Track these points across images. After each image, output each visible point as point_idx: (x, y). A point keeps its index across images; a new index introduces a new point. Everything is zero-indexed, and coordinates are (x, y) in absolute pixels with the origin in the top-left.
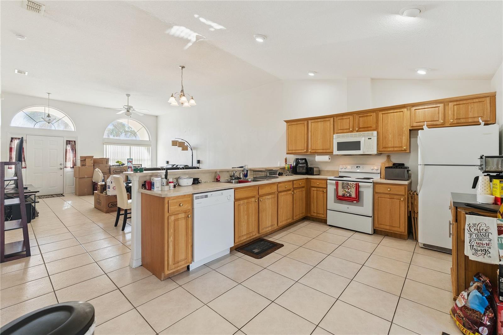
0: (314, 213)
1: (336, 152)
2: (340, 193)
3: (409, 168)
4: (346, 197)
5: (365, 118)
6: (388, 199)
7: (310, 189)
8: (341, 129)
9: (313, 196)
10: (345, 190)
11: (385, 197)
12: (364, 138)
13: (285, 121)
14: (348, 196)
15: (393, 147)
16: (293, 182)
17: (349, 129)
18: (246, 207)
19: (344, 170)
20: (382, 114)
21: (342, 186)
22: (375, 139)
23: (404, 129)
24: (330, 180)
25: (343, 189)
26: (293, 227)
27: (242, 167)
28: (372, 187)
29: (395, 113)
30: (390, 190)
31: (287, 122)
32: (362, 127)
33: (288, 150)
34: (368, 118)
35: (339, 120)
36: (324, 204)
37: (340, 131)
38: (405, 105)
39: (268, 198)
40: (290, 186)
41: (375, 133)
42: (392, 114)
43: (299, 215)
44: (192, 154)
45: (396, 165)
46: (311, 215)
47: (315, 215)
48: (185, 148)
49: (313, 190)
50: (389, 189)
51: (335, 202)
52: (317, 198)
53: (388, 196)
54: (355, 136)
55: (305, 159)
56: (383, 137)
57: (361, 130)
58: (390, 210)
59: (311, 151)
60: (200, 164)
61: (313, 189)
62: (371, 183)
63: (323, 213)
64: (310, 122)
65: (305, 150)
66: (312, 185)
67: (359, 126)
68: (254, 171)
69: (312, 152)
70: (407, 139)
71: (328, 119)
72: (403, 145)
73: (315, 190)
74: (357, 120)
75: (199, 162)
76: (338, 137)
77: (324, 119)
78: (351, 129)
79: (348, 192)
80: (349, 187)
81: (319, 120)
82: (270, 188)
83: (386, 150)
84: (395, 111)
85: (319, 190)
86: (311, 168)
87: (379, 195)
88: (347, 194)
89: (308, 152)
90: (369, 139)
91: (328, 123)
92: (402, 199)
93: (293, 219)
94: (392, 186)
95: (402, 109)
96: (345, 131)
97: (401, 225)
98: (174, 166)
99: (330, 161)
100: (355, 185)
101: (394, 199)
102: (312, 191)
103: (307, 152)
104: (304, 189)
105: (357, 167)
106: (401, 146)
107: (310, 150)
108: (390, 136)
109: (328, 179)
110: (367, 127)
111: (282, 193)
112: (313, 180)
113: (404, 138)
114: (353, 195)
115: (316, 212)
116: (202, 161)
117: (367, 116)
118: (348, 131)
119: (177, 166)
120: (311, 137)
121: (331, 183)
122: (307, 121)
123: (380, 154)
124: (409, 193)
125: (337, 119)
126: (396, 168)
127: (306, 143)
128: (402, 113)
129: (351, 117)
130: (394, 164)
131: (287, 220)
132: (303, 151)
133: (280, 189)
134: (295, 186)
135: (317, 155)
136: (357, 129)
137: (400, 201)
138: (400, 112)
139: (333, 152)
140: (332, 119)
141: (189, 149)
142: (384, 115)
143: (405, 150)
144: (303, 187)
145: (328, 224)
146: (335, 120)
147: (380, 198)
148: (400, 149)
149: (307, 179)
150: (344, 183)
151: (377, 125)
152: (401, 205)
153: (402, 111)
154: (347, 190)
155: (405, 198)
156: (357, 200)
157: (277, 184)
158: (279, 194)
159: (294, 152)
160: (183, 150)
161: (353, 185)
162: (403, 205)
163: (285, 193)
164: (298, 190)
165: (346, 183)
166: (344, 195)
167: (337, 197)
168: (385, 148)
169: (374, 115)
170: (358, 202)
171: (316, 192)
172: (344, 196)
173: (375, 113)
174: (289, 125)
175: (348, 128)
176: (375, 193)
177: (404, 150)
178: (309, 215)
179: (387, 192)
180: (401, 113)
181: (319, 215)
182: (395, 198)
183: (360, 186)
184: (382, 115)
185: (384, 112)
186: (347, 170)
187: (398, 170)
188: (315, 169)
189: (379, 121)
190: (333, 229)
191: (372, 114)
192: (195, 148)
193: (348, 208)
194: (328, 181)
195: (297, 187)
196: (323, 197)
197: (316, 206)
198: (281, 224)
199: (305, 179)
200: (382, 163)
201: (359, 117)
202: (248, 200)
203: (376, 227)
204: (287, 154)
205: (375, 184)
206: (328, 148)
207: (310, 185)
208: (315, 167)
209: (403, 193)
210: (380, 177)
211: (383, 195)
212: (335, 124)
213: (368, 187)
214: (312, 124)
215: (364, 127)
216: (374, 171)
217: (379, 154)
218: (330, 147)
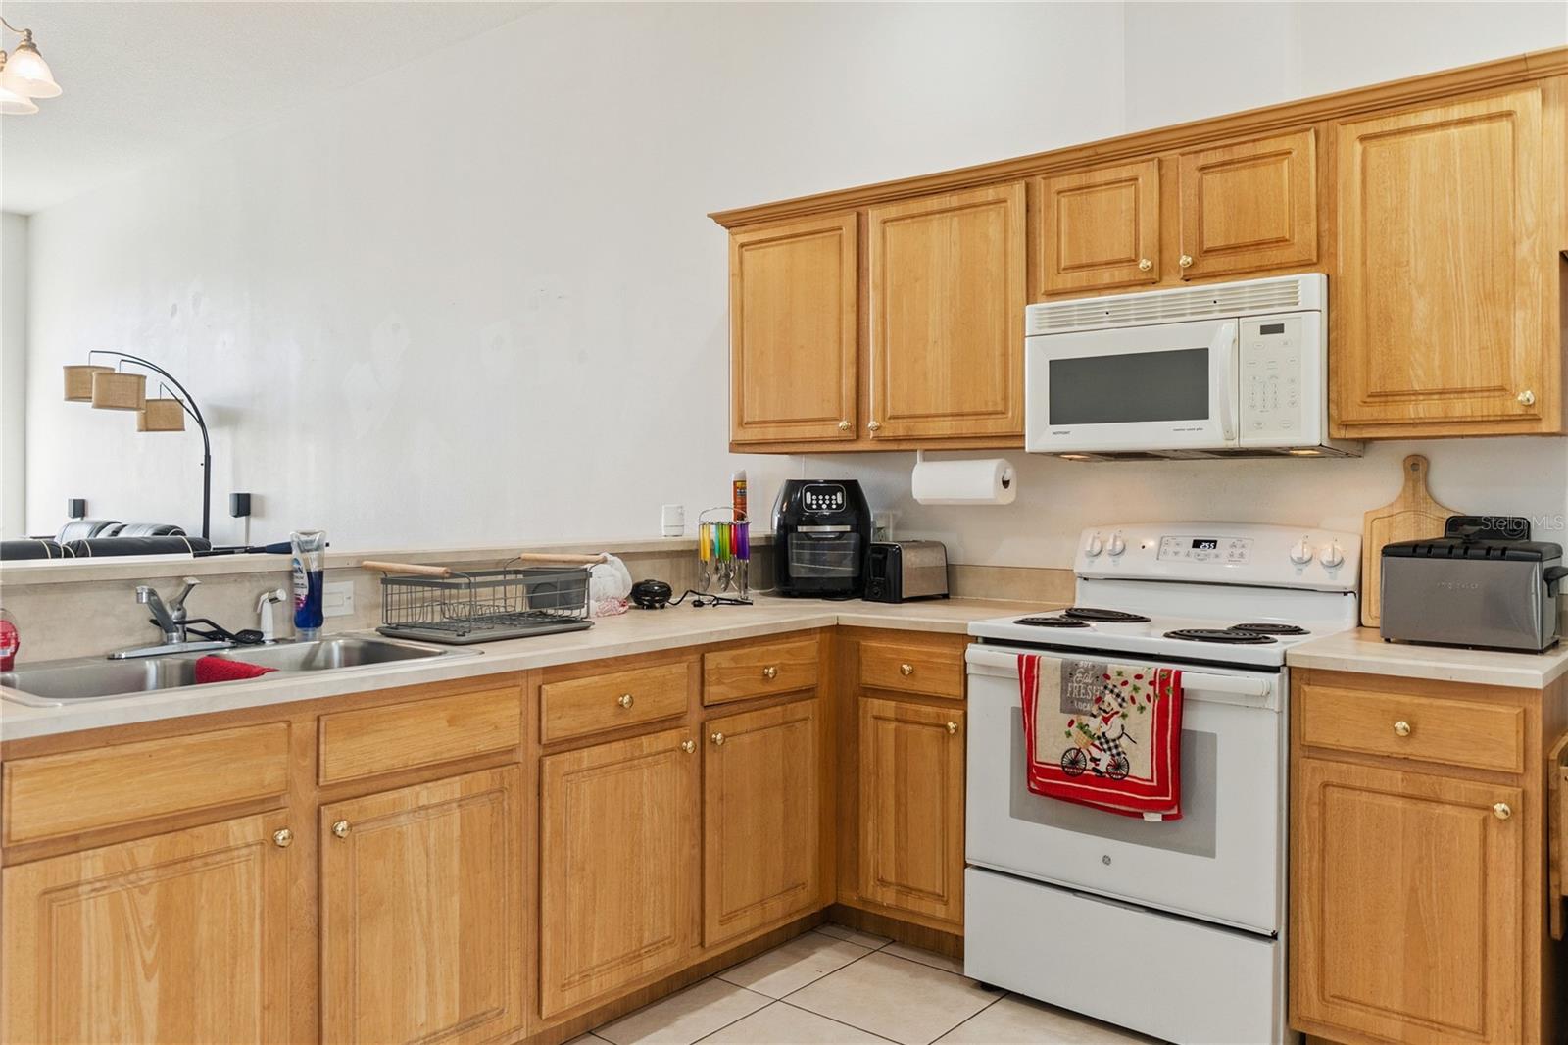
0: (883, 882)
1: (1041, 435)
2: (1051, 750)
3: (1558, 551)
4: (1087, 780)
5: (1244, 174)
6: (1399, 803)
7: (857, 703)
8: (1080, 267)
9: (878, 760)
10: (1085, 720)
11: (1376, 786)
12: (1228, 328)
13: (721, 218)
14: (1103, 767)
15: (1441, 393)
16: (702, 660)
17: (1130, 260)
18: (148, 903)
19: (1104, 566)
20: (1363, 139)
21: (1064, 691)
22: (1309, 333)
23: (1524, 249)
24: (988, 641)
25: (1068, 717)
26: (691, 1010)
27: (284, 549)
28: (1276, 703)
29: (1454, 132)
30: (1412, 733)
31: (732, 221)
32: (1220, 243)
33: (742, 424)
34: (1265, 171)
35: (1064, 201)
36: (944, 821)
37: (1070, 280)
38: (1525, 59)
39: (424, 801)
40: (676, 691)
41: (1311, 286)
42: (1438, 134)
43: (762, 902)
44: (207, 457)
45: (1470, 530)
46: (866, 901)
47: (888, 897)
48: (160, 417)
49: (876, 718)
50: (1401, 725)
51: (1017, 812)
52: (901, 773)
53: (1394, 779)
54: (1174, 314)
55: (852, 489)
56: (1367, 317)
57: (1212, 264)
58: (1414, 890)
59: (879, 428)
60: (253, 520)
61: (876, 705)
62: (1275, 670)
63: (938, 891)
64: (874, 216)
65: (843, 424)
66: (869, 678)
67: (1201, 242)
68: (394, 582)
69: (887, 433)
70: (1546, 330)
71: (990, 194)
72: (1517, 374)
73: (891, 714)
74: (1186, 196)
75: (243, 505)
76: (1058, 324)
77: (967, 197)
78: (1144, 263)
79: (1103, 742)
80: (1109, 698)
81: (933, 203)
82: (451, 722)
83: (1393, 412)
84: (1457, 112)
85: (911, 716)
86: (883, 549)
87: (1333, 770)
88: (1096, 753)
89: (863, 433)
90: (1266, 330)
91: (990, 224)
92: (1499, 807)
93: (702, 944)
94: (1424, 701)
95: (1507, 94)
96: (1106, 276)
97: (1494, 1013)
98: (103, 535)
99: (1008, 496)
100: (1151, 683)
101: (1439, 802)
102: (871, 721)
103: (858, 437)
104: (804, 708)
105: (1197, 544)
106: (1498, 383)
107: (872, 424)
108: (1421, 306)
109: (975, 640)
110: (1259, 245)
111: (585, 752)
112: (874, 644)
113: (1519, 322)
114: (1141, 768)
115: (892, 880)
116: (261, 498)
117: (1256, 158)
118: (1121, 274)
119: (115, 533)
120: (884, 324)
121: (991, 671)
122: (859, 215)
123: (1353, 449)
124: (1554, 755)
125: (1047, 187)
126: (1465, 556)
127: (852, 370)
128: (1505, 125)
129: (1146, 173)
130: (1455, 523)
131: (636, 957)
132: (830, 431)
133: (558, 726)
134: (714, 692)
135: (925, 459)
136: (1185, 260)
137: (1485, 820)
138: (1490, 117)
139: (1022, 437)
140: (1019, 189)
141: (189, 421)
142: (1374, 148)
143: (1530, 416)
144: (805, 693)
145: (970, 971)
146: (1040, 199)
147: (1334, 795)
148: (1493, 406)
149: (838, 630)
150: (1075, 665)
151: (1325, 226)
152: (1493, 853)
153: (1509, 114)
154: (1095, 725)
155: (1524, 794)
156: (1168, 805)
157: (538, 680)
158: (547, 761)
159: (771, 433)
160: (146, 427)
161: (1136, 689)
162: (1505, 848)
163: (617, 749)
164: (746, 721)
165: (1086, 670)
166: (1074, 762)
167: (1030, 777)
168: (1385, 396)
169: (1304, 145)
170: (1177, 817)
171: (896, 730)
172: (1071, 767)
173: (1312, 136)
174: (742, 246)
175: (1126, 253)
176: (1298, 750)
177: (1519, 411)
178: (850, 898)
179: (1386, 745)
180: (1496, 125)
181: (912, 903)
182: (1451, 797)
183: (1194, 692)
184: (1358, 147)
185: (1372, 127)
186: (1127, 566)
187: (1475, 573)
188: (910, 559)
189: (1340, 195)
190: (1003, 1012)
191: (1286, 143)
192: (229, 417)
193: (1107, 860)
194: (975, 652)
195: (734, 694)
196: (944, 765)
197: (897, 834)
198: (571, 998)
199: (823, 630)
200: (1372, 518)
201: (1203, 168)
202: (182, 837)
203: (1309, 1022)
204: (737, 446)
205: (1298, 678)
206: (990, 409)
207: (859, 676)
208: (917, 545)
209: (1511, 762)
210: (1350, 621)
211: (1357, 773)
212: (1040, 228)
213: (1251, 702)
214: (890, 230)
215: (1232, 242)
216: (1314, 576)
217: (1344, 448)
218: (1005, 398)
